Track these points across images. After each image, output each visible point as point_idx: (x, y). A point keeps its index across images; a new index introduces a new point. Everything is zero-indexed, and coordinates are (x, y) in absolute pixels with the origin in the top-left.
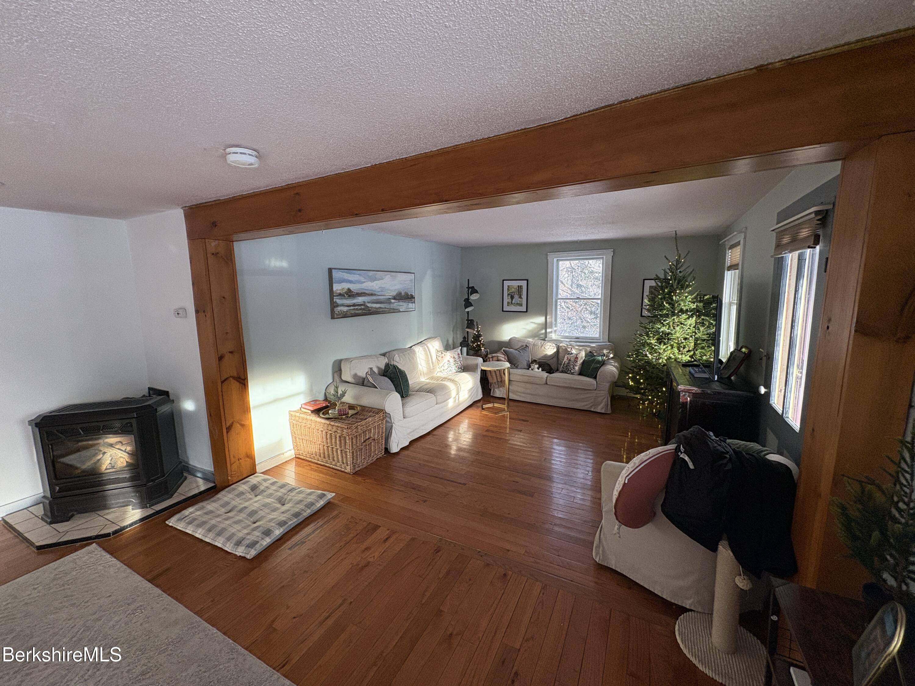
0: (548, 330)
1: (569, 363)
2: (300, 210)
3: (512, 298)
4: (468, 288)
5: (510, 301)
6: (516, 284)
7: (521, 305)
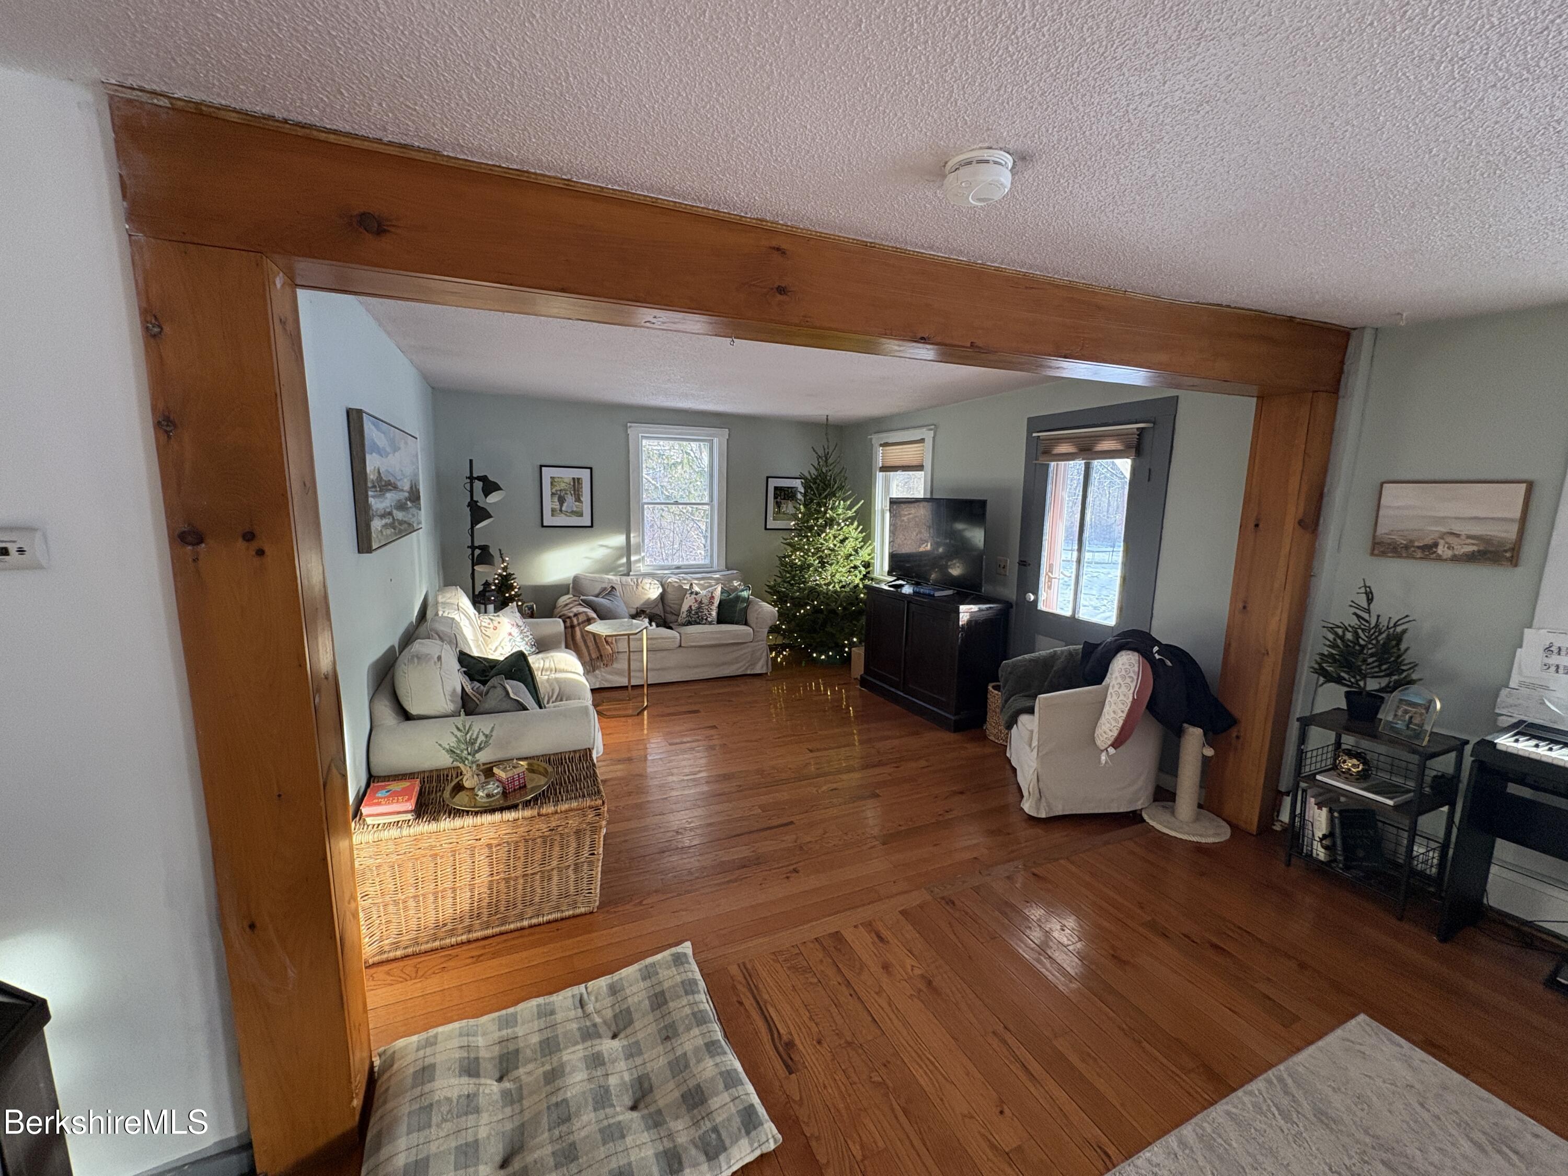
0: (633, 558)
1: (699, 608)
3: (562, 500)
4: (471, 478)
5: (556, 506)
6: (568, 475)
7: (580, 514)
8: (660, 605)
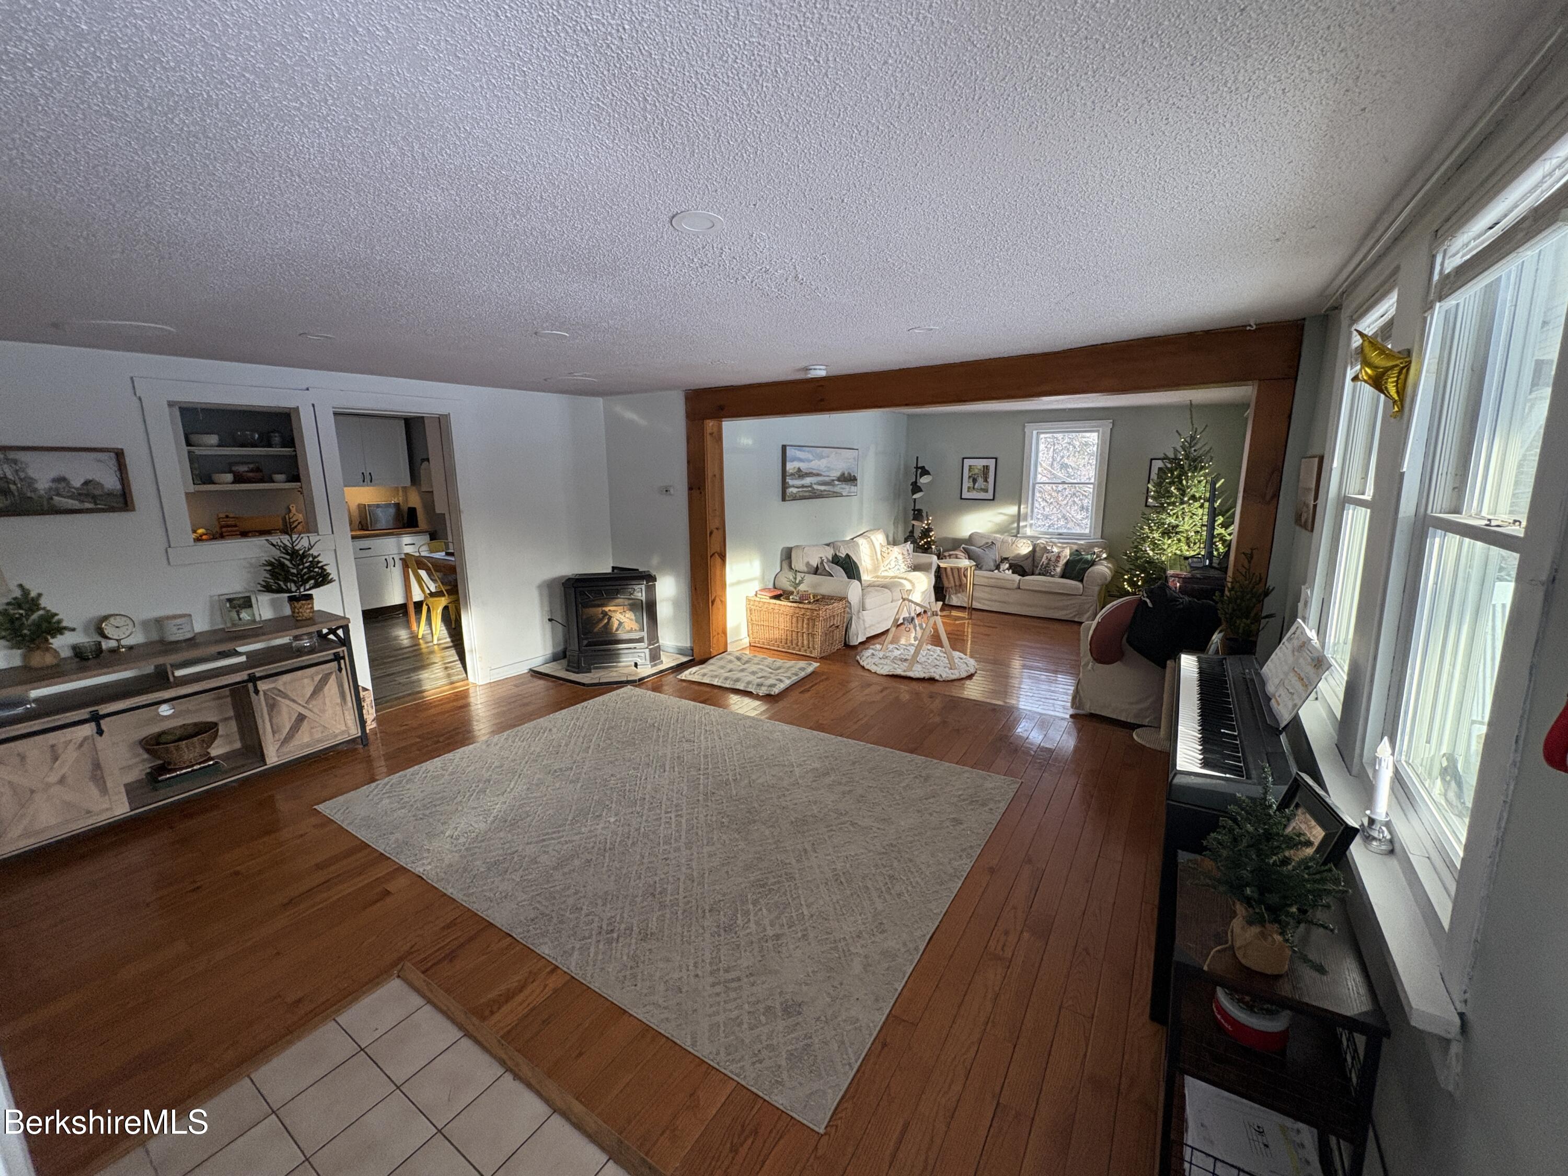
0: (1022, 524)
1: (1048, 564)
2: (822, 400)
3: (975, 481)
4: (917, 468)
5: (971, 484)
6: (980, 463)
7: (986, 491)
8: (1030, 560)
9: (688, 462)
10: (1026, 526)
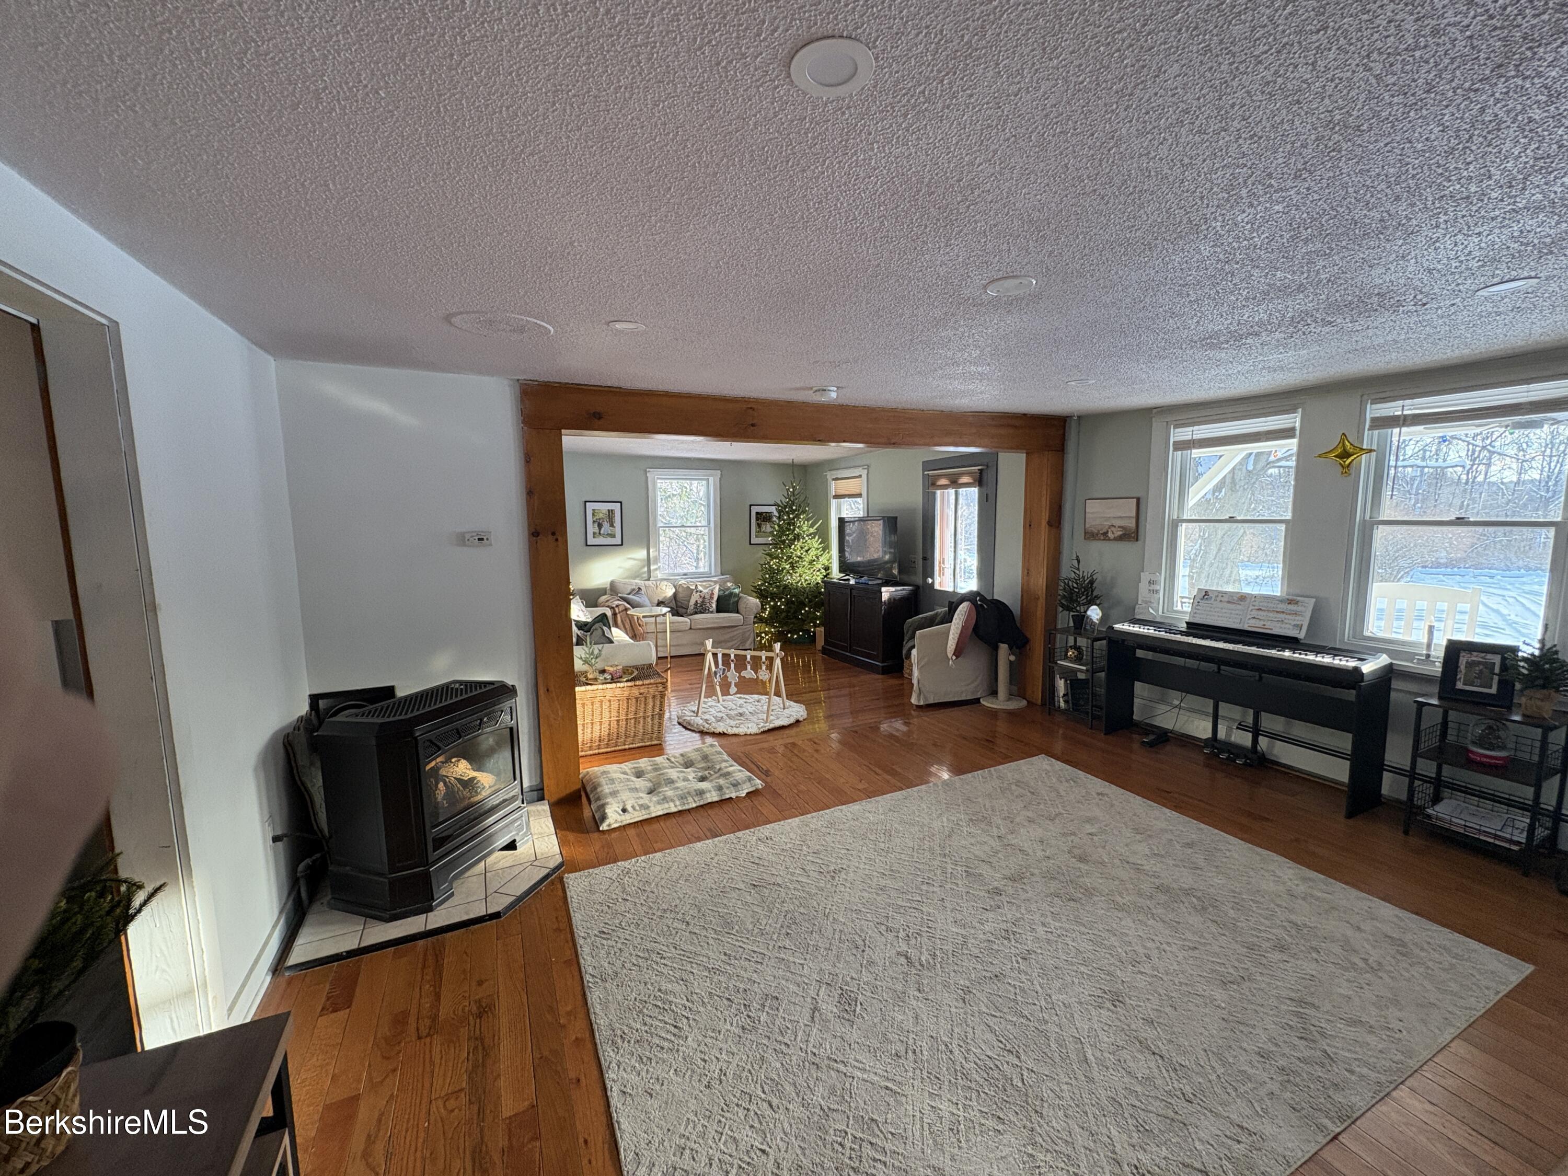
0: (652, 567)
2: (753, 425)
3: (600, 526)
5: (597, 530)
6: (605, 507)
7: (613, 536)
9: (530, 493)
10: (656, 569)
